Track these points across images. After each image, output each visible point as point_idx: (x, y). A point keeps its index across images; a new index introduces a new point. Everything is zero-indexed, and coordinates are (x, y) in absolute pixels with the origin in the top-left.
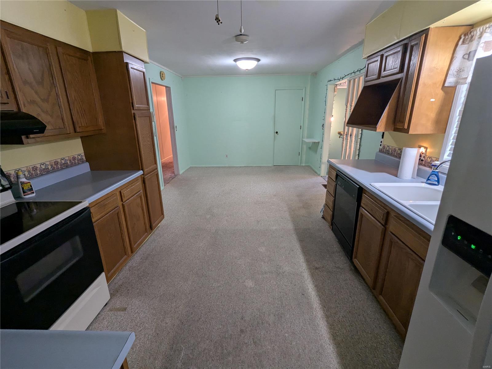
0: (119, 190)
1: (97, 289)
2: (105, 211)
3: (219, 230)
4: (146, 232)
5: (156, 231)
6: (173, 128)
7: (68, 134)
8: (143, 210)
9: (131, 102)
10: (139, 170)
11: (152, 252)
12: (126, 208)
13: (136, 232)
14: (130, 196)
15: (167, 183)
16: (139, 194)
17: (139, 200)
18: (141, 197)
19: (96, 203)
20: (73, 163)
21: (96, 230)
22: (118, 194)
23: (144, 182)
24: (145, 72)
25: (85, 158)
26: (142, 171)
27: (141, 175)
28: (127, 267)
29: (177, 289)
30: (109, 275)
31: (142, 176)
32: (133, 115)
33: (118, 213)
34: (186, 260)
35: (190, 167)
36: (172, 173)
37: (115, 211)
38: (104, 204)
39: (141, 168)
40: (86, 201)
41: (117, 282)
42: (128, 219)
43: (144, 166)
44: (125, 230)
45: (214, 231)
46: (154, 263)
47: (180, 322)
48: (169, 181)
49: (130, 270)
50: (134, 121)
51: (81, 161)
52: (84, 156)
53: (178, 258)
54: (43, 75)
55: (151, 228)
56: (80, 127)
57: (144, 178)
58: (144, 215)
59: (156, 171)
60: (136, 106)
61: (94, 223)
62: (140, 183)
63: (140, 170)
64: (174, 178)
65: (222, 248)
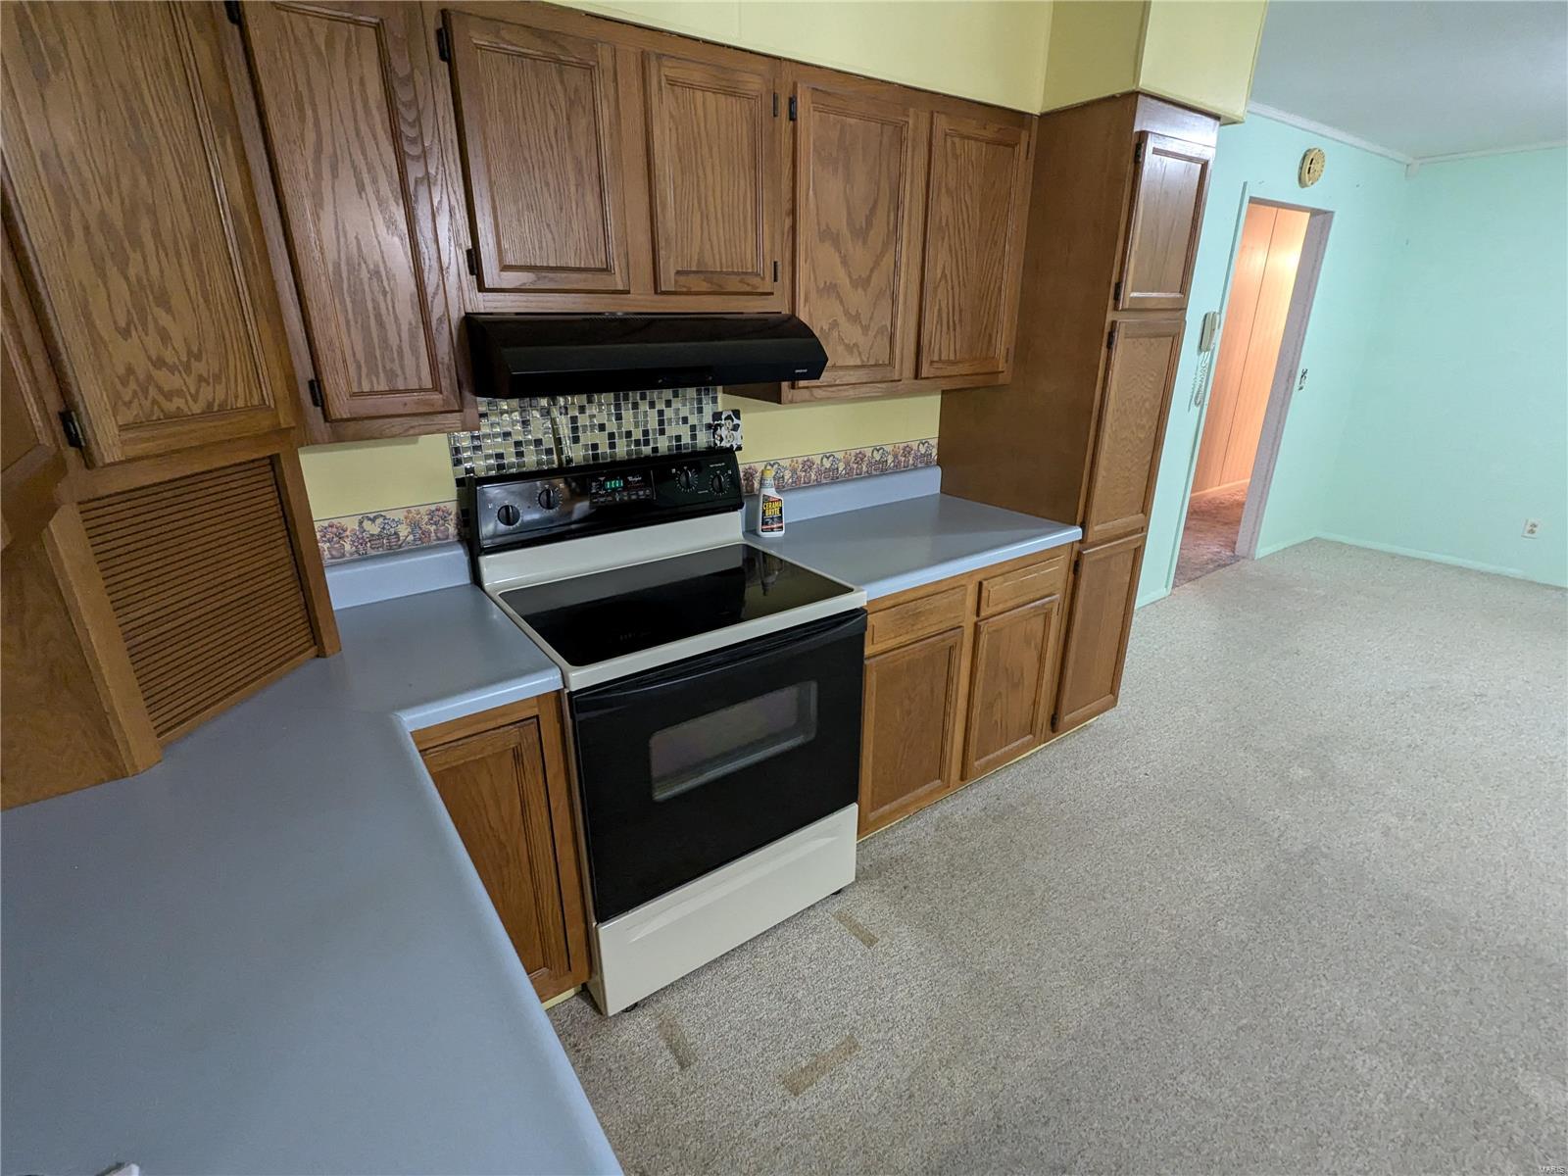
0: (979, 578)
1: (828, 840)
2: (913, 631)
3: (1325, 856)
4: (1031, 733)
5: (1070, 742)
6: (1288, 373)
7: (894, 381)
8: (1041, 659)
9: (1114, 280)
10: (1071, 522)
11: (1023, 805)
12: (984, 639)
13: (996, 722)
14: (1010, 604)
15: (1190, 580)
16: (1044, 605)
17: (1037, 624)
18: (1047, 617)
19: (896, 604)
20: (902, 463)
21: (871, 680)
22: (972, 589)
23: (1076, 566)
24: (1211, 163)
25: (938, 454)
26: (1080, 530)
27: (1073, 542)
28: (937, 814)
29: (1041, 988)
30: (873, 816)
31: (1077, 547)
32: (1107, 329)
33: (951, 648)
34: (1121, 900)
35: (1316, 538)
36: (1226, 546)
37: (943, 640)
38: (916, 609)
39: (1079, 519)
40: (863, 590)
41: (892, 845)
42: (980, 676)
43: (1094, 516)
44: (962, 704)
45: (1298, 848)
46: (1013, 845)
47: (993, 1119)
48: (1198, 573)
49: (939, 826)
50: (1104, 349)
51: (924, 462)
52: (936, 446)
53: (1097, 876)
54: (873, 209)
55: (1054, 724)
56: (932, 362)
57: (1079, 553)
58: (1040, 678)
59: (1137, 540)
60: (1131, 294)
61: (869, 658)
62: (1060, 568)
63: (1075, 525)
64: (1225, 565)
65: (1302, 942)
